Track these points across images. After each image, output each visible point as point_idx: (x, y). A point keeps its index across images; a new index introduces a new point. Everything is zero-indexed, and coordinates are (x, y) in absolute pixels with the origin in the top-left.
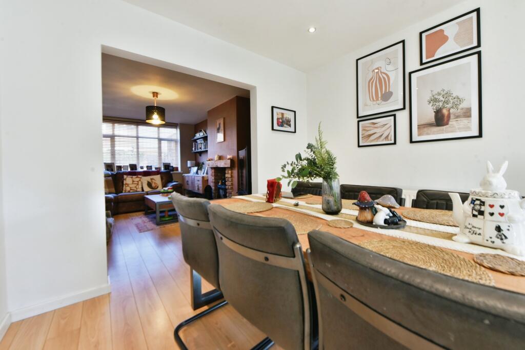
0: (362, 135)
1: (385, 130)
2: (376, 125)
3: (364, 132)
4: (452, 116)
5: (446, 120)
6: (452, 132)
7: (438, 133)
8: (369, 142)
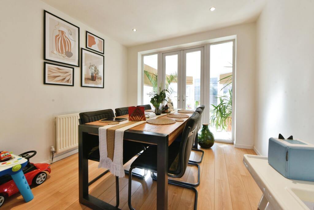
0: (48, 74)
1: (67, 76)
2: (60, 71)
3: (50, 73)
4: (97, 78)
5: (95, 79)
6: (96, 84)
7: (92, 83)
8: (54, 81)
